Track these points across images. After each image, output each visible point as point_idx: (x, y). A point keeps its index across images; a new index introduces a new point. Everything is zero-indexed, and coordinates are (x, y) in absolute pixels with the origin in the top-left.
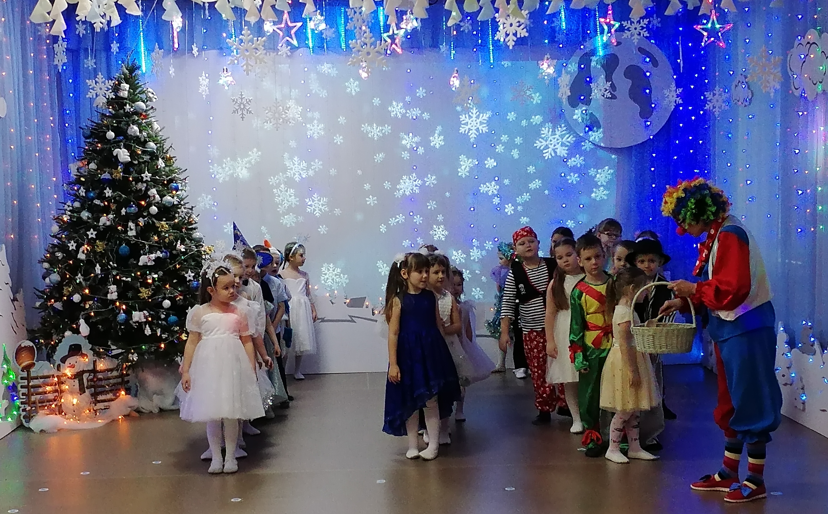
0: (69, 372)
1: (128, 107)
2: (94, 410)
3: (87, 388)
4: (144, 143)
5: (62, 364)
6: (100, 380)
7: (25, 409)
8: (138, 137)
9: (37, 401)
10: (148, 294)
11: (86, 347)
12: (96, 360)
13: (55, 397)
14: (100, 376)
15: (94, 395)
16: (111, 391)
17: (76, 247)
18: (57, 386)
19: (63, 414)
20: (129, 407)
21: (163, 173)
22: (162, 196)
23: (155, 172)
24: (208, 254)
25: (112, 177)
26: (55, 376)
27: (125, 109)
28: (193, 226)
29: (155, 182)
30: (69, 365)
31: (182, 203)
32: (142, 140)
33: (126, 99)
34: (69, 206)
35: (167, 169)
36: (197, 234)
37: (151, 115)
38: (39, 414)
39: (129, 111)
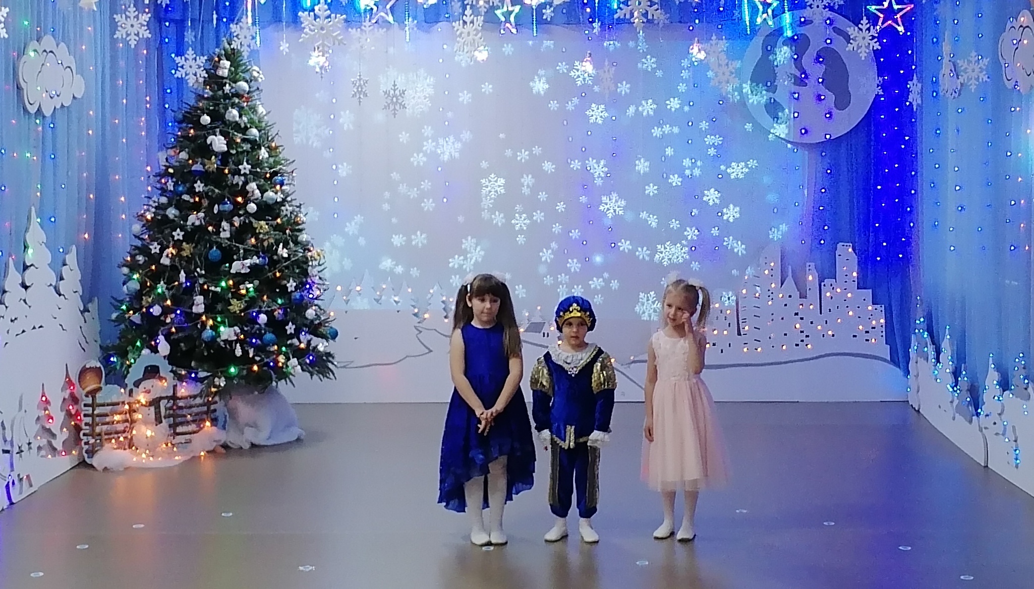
0: (143, 398)
1: (227, 87)
2: (172, 444)
3: (165, 418)
4: (244, 130)
5: (135, 389)
6: (181, 408)
7: (88, 442)
8: (236, 122)
9: (103, 433)
10: (240, 307)
11: (165, 369)
12: (176, 385)
13: (125, 428)
14: (181, 404)
15: (173, 426)
16: (194, 421)
17: (160, 249)
18: (128, 415)
19: (134, 448)
20: (214, 441)
21: (266, 165)
22: (263, 192)
23: (256, 163)
24: (316, 260)
25: (204, 168)
26: (126, 403)
27: (224, 91)
28: (300, 227)
29: (255, 176)
30: (144, 390)
31: (289, 199)
32: (243, 126)
33: (226, 78)
34: (155, 202)
35: (272, 160)
36: (303, 237)
37: (256, 97)
38: (104, 448)
39: (228, 92)
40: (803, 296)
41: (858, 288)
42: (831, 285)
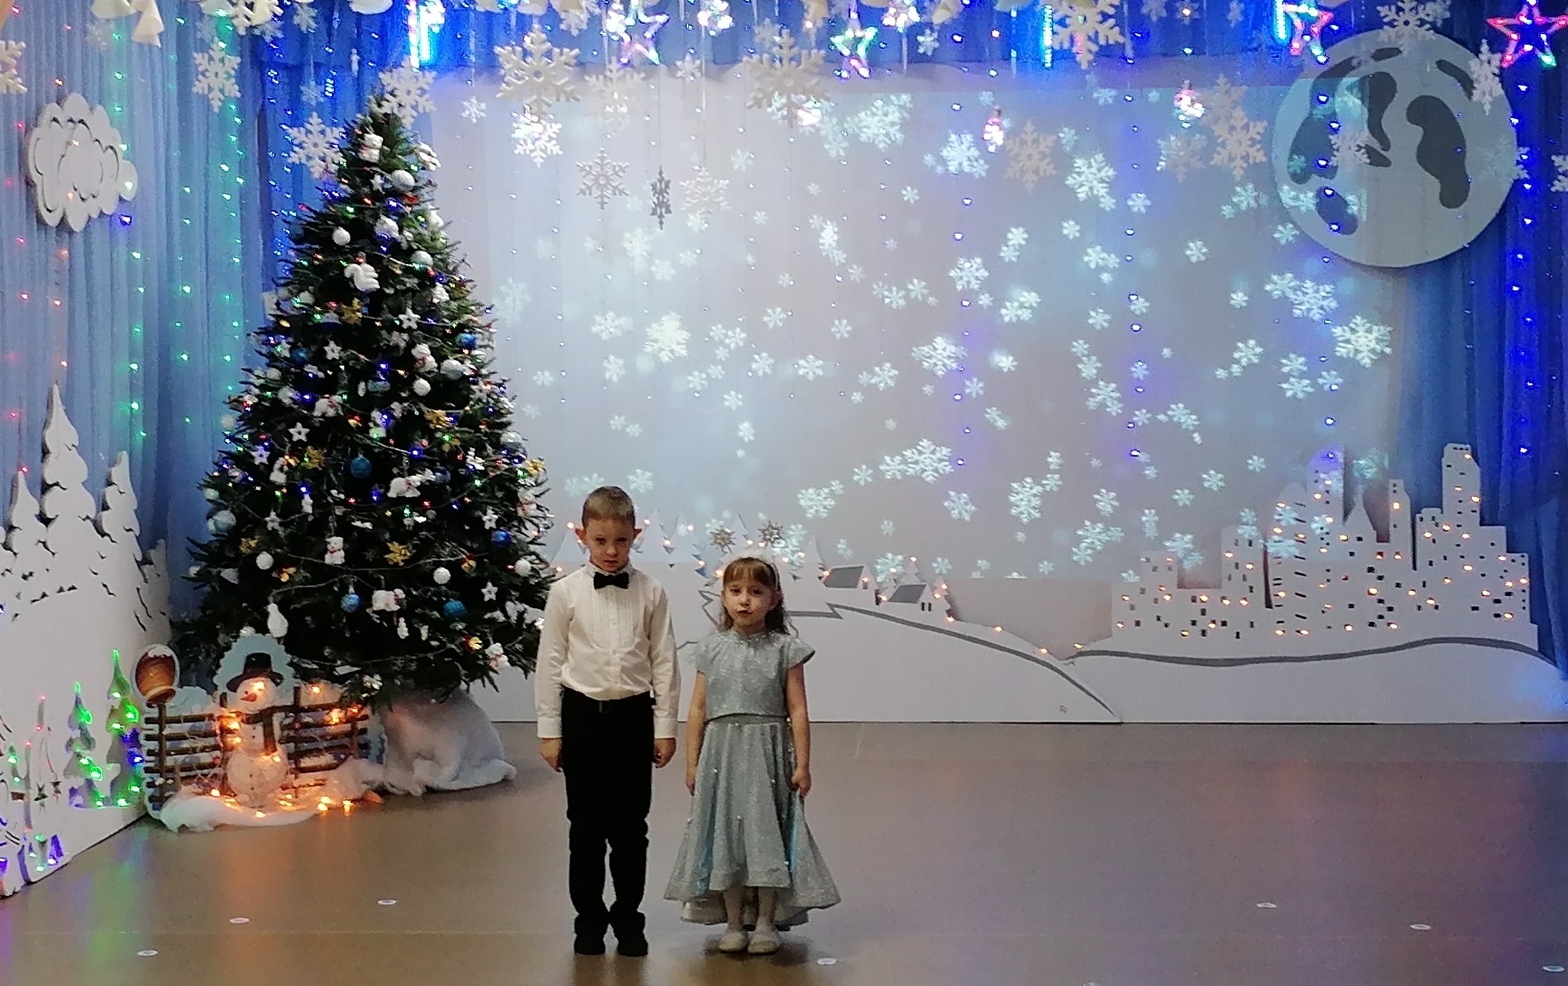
1: (377, 181)
2: (293, 787)
3: (281, 743)
4: (407, 254)
5: (229, 693)
6: (307, 726)
7: (153, 782)
8: (394, 240)
9: (178, 769)
10: (406, 555)
11: (281, 660)
12: (300, 688)
13: (214, 759)
14: (307, 719)
15: (294, 757)
16: (329, 750)
17: (268, 459)
18: (218, 738)
19: (229, 793)
20: (364, 783)
21: (445, 313)
22: (440, 358)
23: (428, 310)
24: (531, 475)
25: (340, 319)
26: (215, 717)
27: (371, 185)
28: (504, 420)
29: (427, 332)
30: (246, 695)
31: (484, 371)
32: (404, 245)
33: (376, 165)
34: (258, 377)
35: (454, 305)
36: (509, 437)
37: (427, 197)
38: (180, 793)
39: (380, 188)
40: (1383, 538)
41: (1482, 524)
42: (1433, 518)
